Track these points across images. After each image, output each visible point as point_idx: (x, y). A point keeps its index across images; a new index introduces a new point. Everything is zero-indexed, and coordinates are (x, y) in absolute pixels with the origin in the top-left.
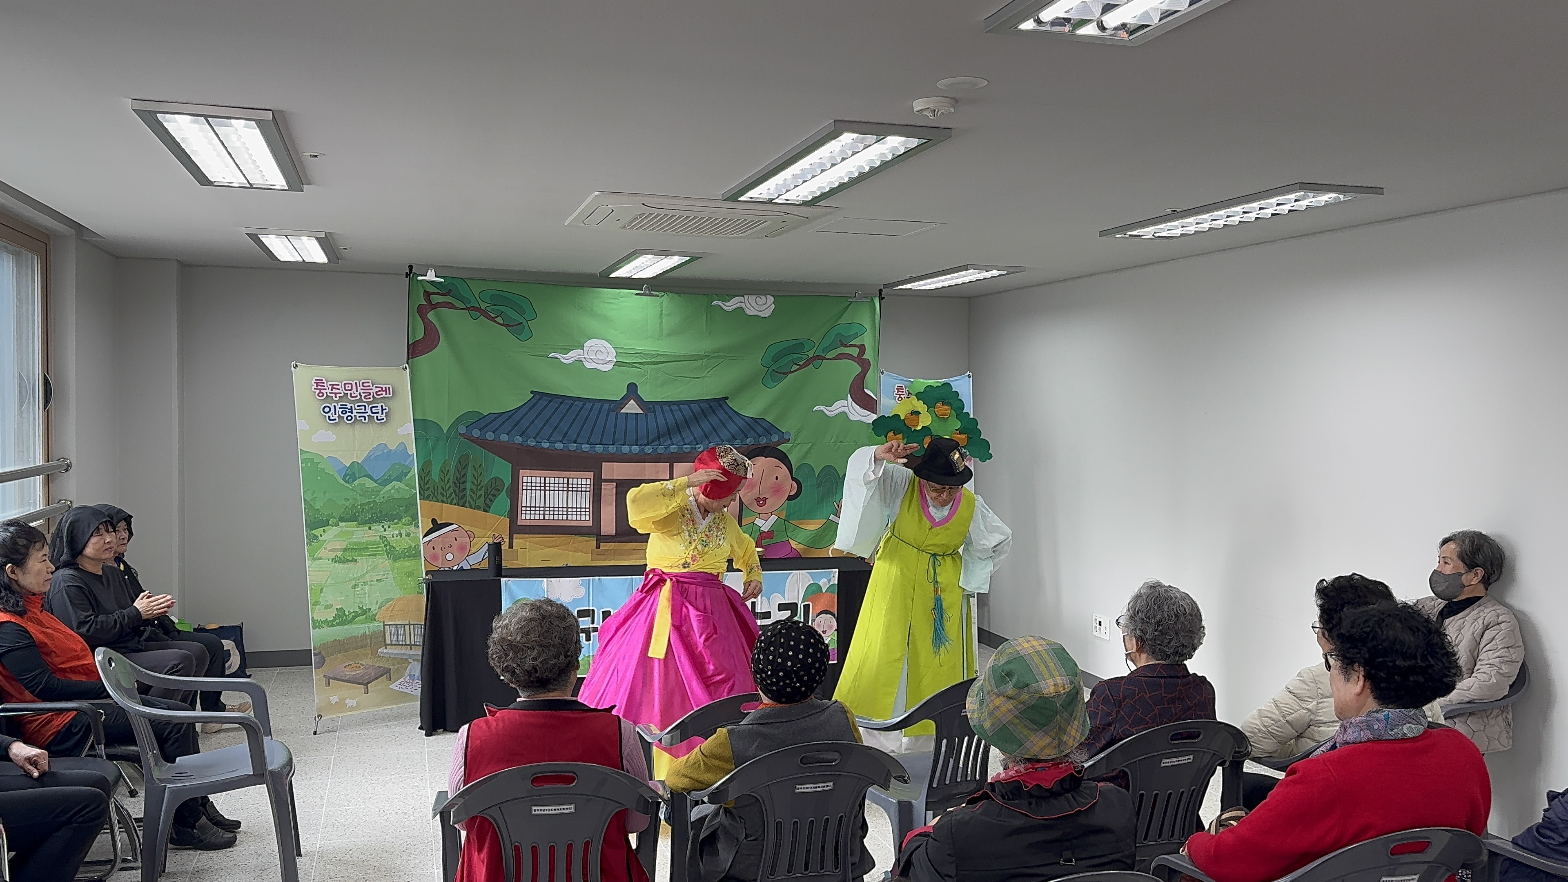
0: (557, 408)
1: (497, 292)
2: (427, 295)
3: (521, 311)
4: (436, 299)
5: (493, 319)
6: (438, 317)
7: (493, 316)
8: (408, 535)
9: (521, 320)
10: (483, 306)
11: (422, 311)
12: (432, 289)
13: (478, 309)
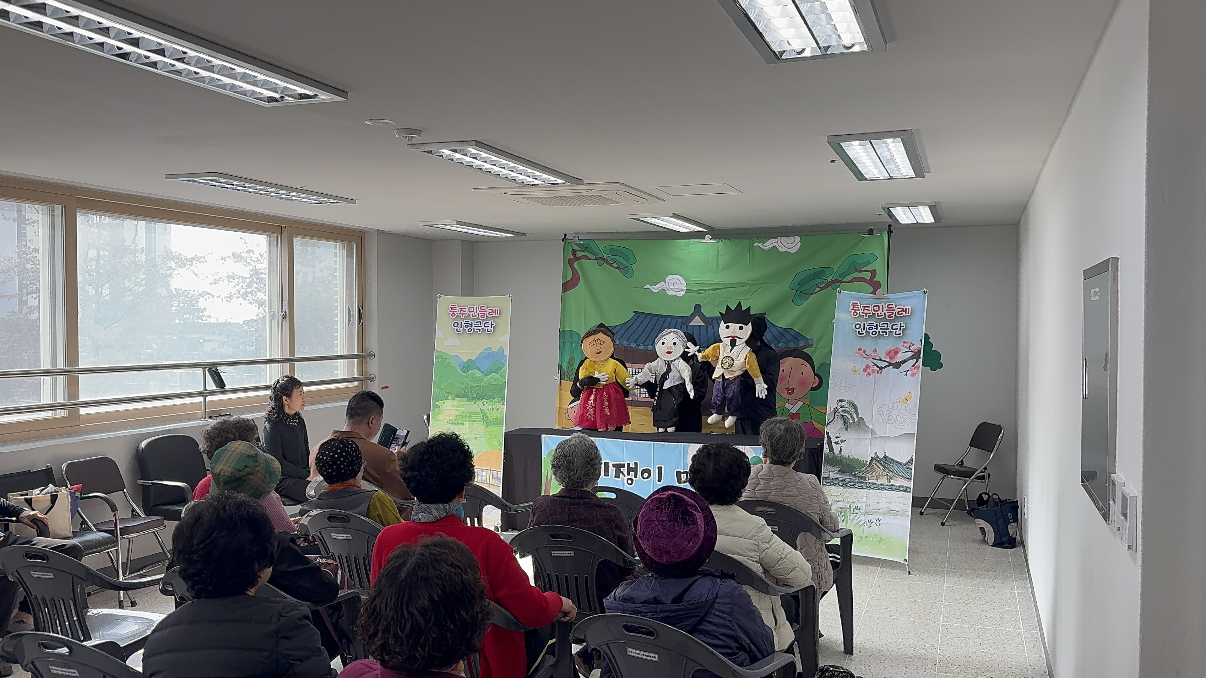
0: (649, 323)
1: (613, 247)
2: (574, 251)
3: (627, 259)
4: (579, 254)
5: (611, 265)
6: (580, 265)
7: (611, 262)
8: (497, 410)
9: (627, 264)
10: (605, 256)
11: (571, 263)
12: (576, 248)
13: (603, 259)
